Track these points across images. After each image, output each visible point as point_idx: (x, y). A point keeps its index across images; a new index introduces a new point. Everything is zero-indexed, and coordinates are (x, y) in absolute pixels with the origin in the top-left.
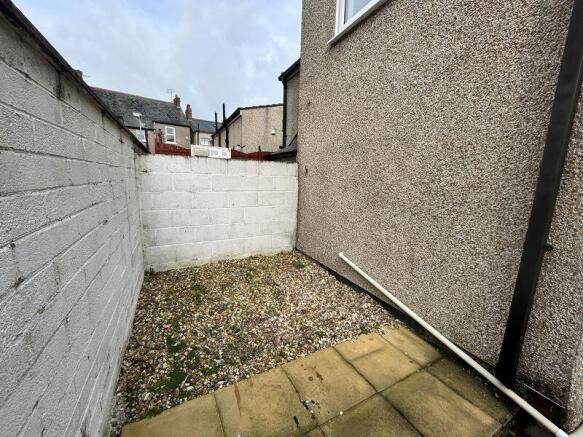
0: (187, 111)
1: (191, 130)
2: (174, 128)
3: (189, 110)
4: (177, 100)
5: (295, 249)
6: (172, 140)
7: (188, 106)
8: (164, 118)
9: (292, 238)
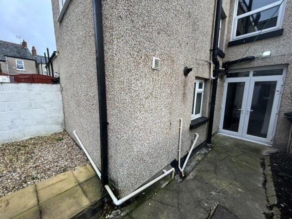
0: (32, 51)
1: (36, 62)
2: (23, 61)
3: (34, 50)
4: (24, 44)
5: (65, 130)
6: (22, 68)
7: (33, 47)
8: (15, 54)
9: (62, 124)
